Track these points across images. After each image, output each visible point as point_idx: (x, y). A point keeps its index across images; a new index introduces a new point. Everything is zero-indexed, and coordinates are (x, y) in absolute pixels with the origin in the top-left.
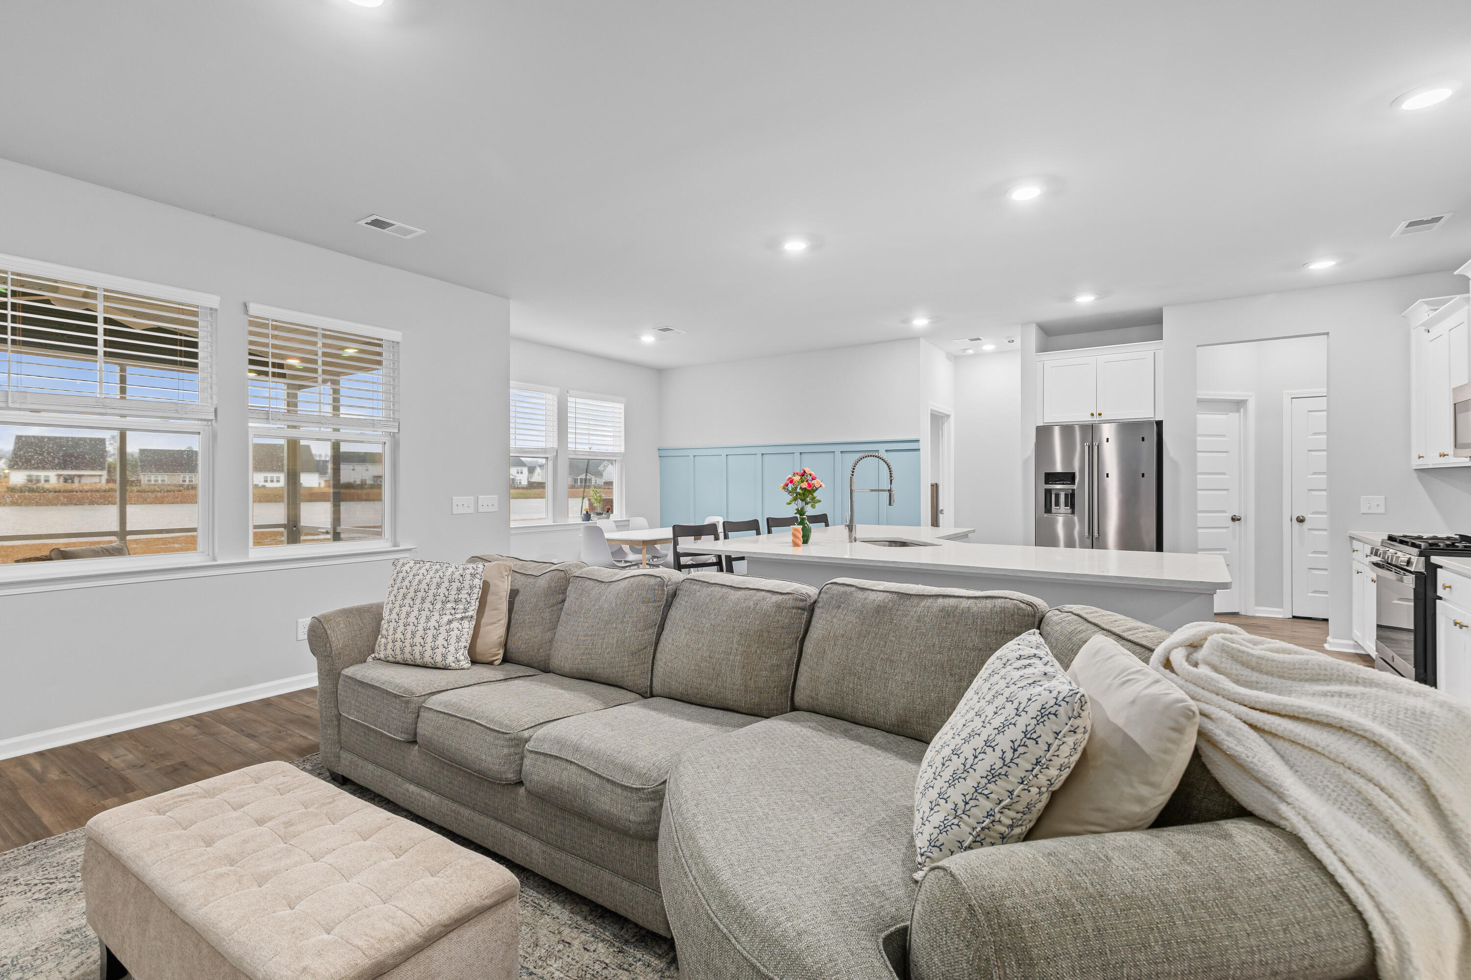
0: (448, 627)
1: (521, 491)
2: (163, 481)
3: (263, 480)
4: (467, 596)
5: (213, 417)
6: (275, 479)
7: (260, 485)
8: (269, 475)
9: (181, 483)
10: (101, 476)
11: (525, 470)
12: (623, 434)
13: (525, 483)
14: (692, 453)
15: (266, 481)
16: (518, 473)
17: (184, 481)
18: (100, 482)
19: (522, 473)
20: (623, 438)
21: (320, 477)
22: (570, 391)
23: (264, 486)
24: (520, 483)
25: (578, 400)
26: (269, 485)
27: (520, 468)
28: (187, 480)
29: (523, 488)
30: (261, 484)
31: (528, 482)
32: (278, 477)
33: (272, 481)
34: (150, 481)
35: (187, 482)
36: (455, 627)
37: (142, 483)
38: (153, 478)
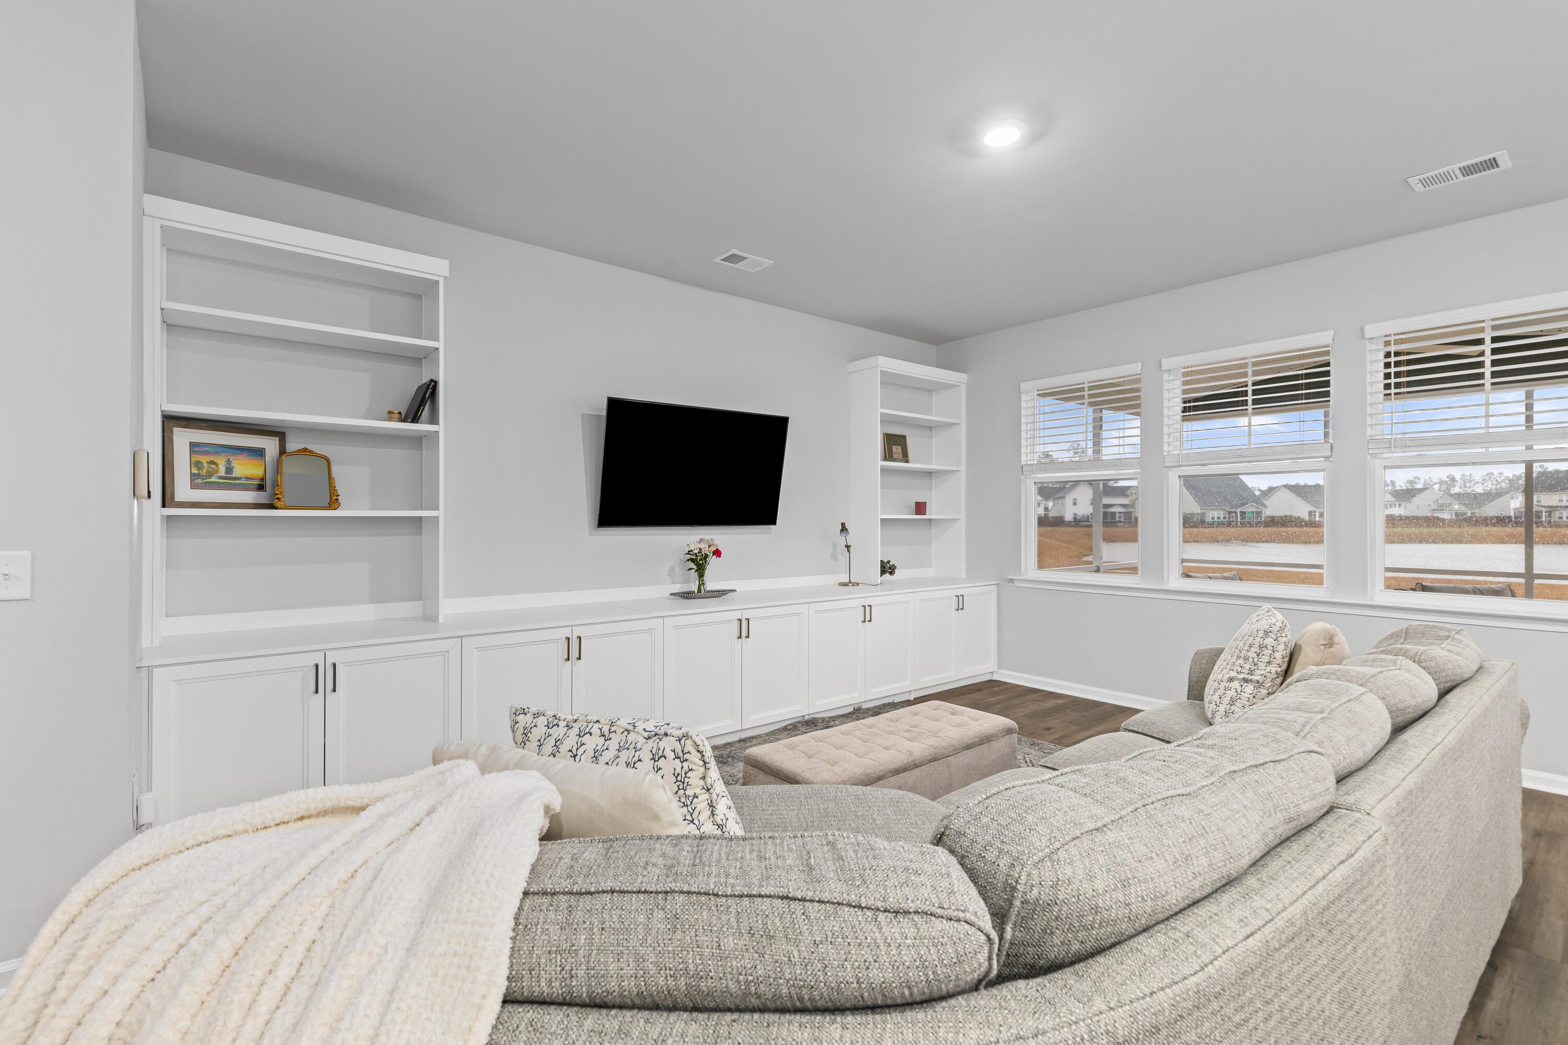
0: (1227, 684)
4: (1255, 655)
5: (1329, 454)
36: (1234, 687)
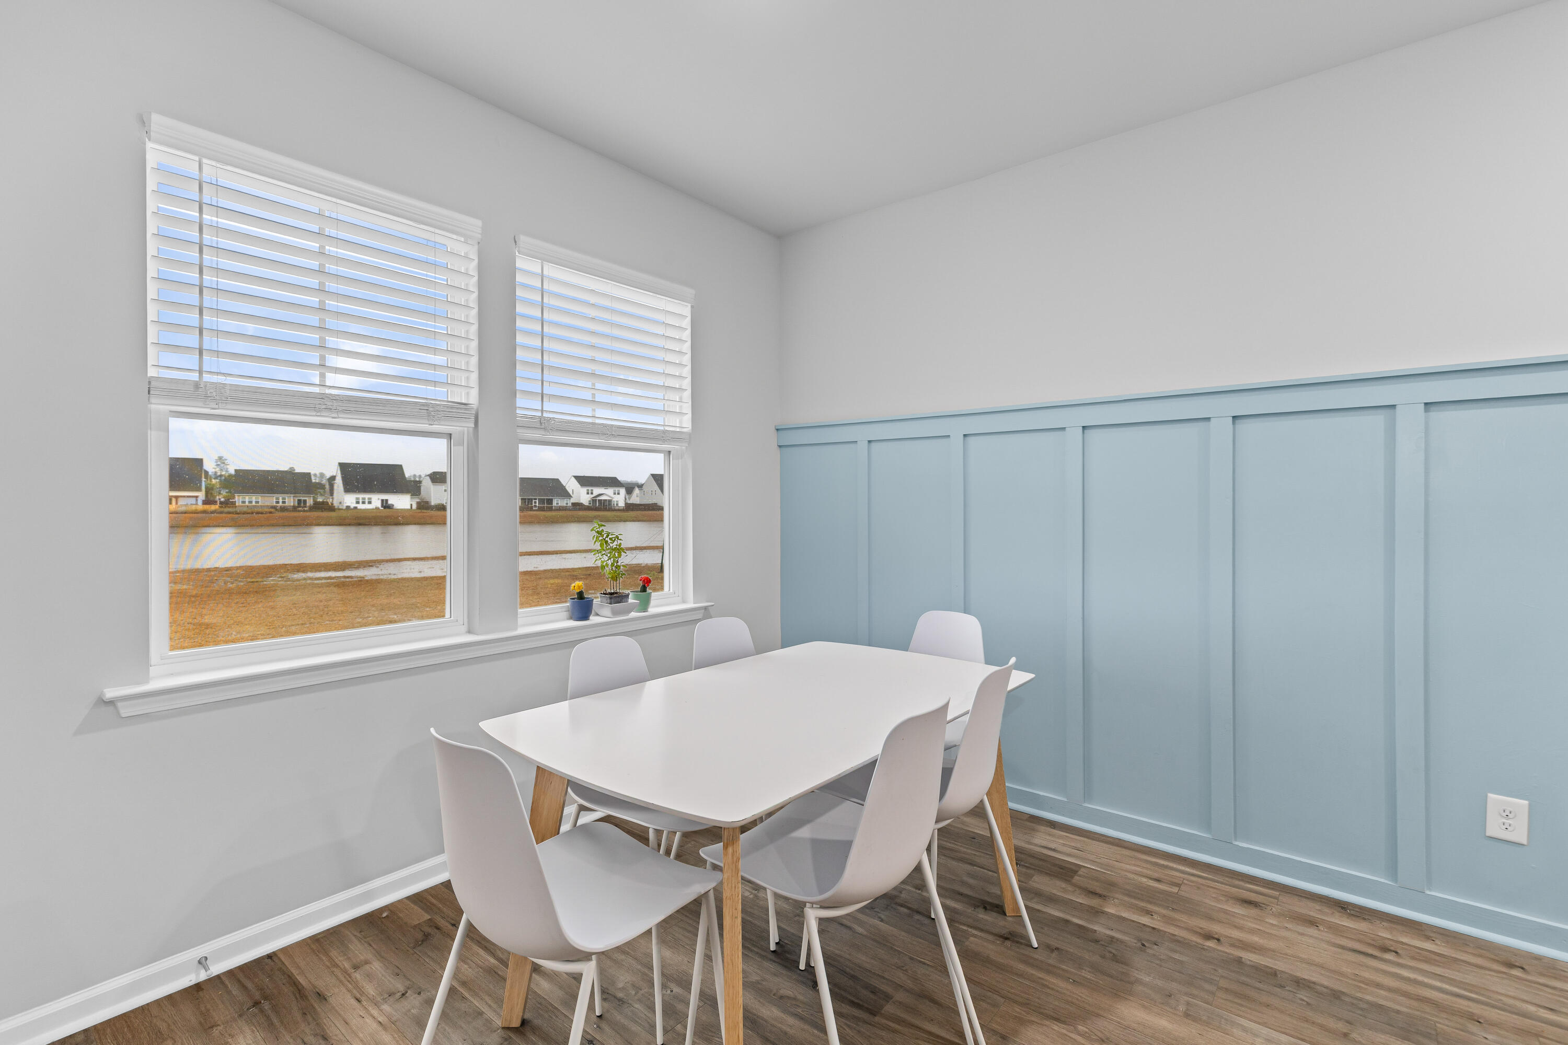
1: (618, 514)
2: (257, 502)
3: (355, 501)
6: (367, 501)
7: (352, 507)
8: (361, 496)
9: (275, 504)
10: (197, 497)
11: (623, 491)
12: (687, 383)
13: (622, 504)
14: (862, 434)
15: (358, 503)
16: (615, 494)
17: (278, 502)
18: (197, 504)
19: (619, 494)
20: (687, 395)
21: (411, 498)
22: (523, 239)
23: (356, 508)
24: (617, 504)
25: (551, 271)
26: (360, 506)
27: (617, 489)
28: (281, 500)
29: (619, 510)
30: (353, 505)
31: (626, 504)
32: (370, 499)
33: (364, 503)
34: (244, 502)
35: (281, 504)
37: (237, 504)
38: (247, 499)
